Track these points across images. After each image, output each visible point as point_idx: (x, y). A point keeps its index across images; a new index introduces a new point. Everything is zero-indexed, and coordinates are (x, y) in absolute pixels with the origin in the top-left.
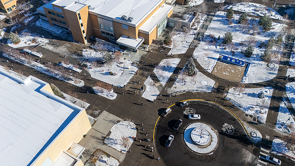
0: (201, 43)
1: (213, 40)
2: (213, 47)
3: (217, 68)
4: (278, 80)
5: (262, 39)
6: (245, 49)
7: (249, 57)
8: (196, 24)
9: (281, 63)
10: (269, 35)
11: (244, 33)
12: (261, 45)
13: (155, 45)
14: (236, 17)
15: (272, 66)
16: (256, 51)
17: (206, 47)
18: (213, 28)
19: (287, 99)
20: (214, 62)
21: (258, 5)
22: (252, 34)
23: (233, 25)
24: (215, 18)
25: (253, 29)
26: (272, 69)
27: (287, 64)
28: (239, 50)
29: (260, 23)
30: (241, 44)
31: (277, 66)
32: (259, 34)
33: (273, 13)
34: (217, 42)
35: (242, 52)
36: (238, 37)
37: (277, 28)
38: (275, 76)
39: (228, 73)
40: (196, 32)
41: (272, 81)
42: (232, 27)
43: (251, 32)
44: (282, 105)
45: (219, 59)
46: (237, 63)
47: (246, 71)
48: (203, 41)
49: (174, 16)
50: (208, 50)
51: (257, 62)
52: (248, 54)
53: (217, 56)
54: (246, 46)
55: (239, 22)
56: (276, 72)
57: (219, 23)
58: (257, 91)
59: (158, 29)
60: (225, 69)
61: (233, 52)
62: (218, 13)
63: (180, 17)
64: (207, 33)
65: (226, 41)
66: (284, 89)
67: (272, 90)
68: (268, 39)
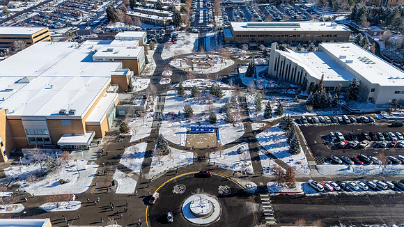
0: (163, 122)
1: (174, 117)
2: (178, 123)
3: (189, 141)
4: (248, 135)
5: (219, 105)
6: (208, 117)
7: (215, 123)
8: (150, 106)
9: (244, 121)
10: (223, 102)
11: (201, 104)
12: (221, 111)
14: (188, 93)
15: (237, 125)
16: (219, 117)
17: (170, 125)
18: (169, 106)
19: (262, 148)
20: (184, 136)
21: (203, 80)
22: (209, 103)
23: (188, 99)
24: (167, 97)
25: (207, 98)
26: (239, 127)
27: (248, 120)
28: (203, 120)
29: (212, 93)
30: (203, 114)
31: (241, 124)
32: (214, 102)
33: (219, 84)
34: (179, 118)
35: (206, 121)
36: (198, 109)
37: (228, 94)
38: (244, 132)
39: (202, 141)
40: (152, 113)
41: (243, 137)
42: (187, 101)
43: (207, 101)
44: (260, 153)
45: (188, 132)
46: (206, 131)
47: (217, 136)
48: (164, 120)
49: (122, 103)
50: (173, 126)
51: (224, 125)
52: (213, 120)
53: (185, 130)
54: (208, 114)
55: (192, 96)
56: (243, 129)
57: (173, 100)
58: (235, 148)
59: (109, 119)
60: (197, 139)
61: (198, 122)
62: (169, 92)
63: (129, 103)
64: (165, 112)
65: (188, 114)
66: (256, 141)
67: (247, 144)
68: (224, 104)
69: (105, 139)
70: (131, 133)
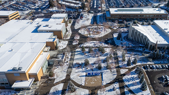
0: (73, 69)
1: (79, 66)
2: (81, 70)
3: (87, 81)
4: (118, 77)
5: (103, 58)
6: (97, 65)
7: (101, 69)
8: (67, 59)
9: (116, 68)
10: (105, 55)
11: (93, 57)
12: (104, 61)
13: (43, 80)
14: (87, 50)
15: (113, 71)
16: (103, 65)
17: (77, 71)
18: (77, 59)
19: (126, 86)
20: (84, 78)
21: (95, 42)
22: (98, 57)
23: (87, 54)
24: (76, 53)
25: (97, 54)
26: (113, 72)
27: (119, 67)
28: (95, 67)
29: (99, 50)
30: (94, 64)
31: (115, 70)
32: (101, 56)
33: (103, 44)
34: (82, 66)
35: (96, 68)
36: (92, 60)
37: (108, 50)
38: (116, 76)
39: (93, 82)
40: (68, 63)
41: (116, 79)
42: (86, 55)
43: (97, 56)
44: (126, 90)
45: (86, 76)
46: (96, 75)
47: (102, 78)
48: (73, 67)
49: (52, 57)
50: (78, 72)
51: (105, 71)
52: (100, 68)
53: (84, 74)
54: (97, 64)
55: (89, 52)
56: (116, 73)
57: (79, 55)
58: (111, 87)
59: (43, 69)
60: (91, 80)
61: (92, 69)
62: (77, 50)
63: (55, 57)
64: (75, 62)
65: (86, 64)
66: (122, 81)
67: (118, 84)
68: (106, 57)
69: (41, 81)
70: (55, 77)
